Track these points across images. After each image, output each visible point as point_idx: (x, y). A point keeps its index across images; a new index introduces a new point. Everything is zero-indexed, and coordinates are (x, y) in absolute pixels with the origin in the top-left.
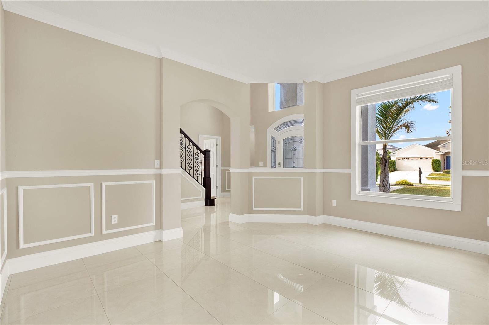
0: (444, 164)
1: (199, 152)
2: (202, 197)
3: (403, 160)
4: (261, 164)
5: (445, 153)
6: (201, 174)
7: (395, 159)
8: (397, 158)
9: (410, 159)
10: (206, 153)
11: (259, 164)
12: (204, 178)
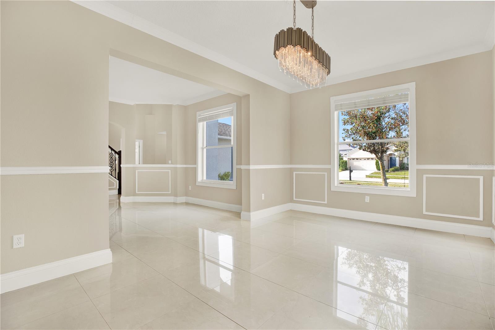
0: (389, 164)
1: (113, 152)
2: (115, 187)
3: (353, 160)
4: (170, 162)
5: (389, 154)
6: (115, 170)
7: (347, 160)
8: (348, 158)
9: (359, 159)
10: (119, 153)
11: (169, 162)
12: (118, 173)
